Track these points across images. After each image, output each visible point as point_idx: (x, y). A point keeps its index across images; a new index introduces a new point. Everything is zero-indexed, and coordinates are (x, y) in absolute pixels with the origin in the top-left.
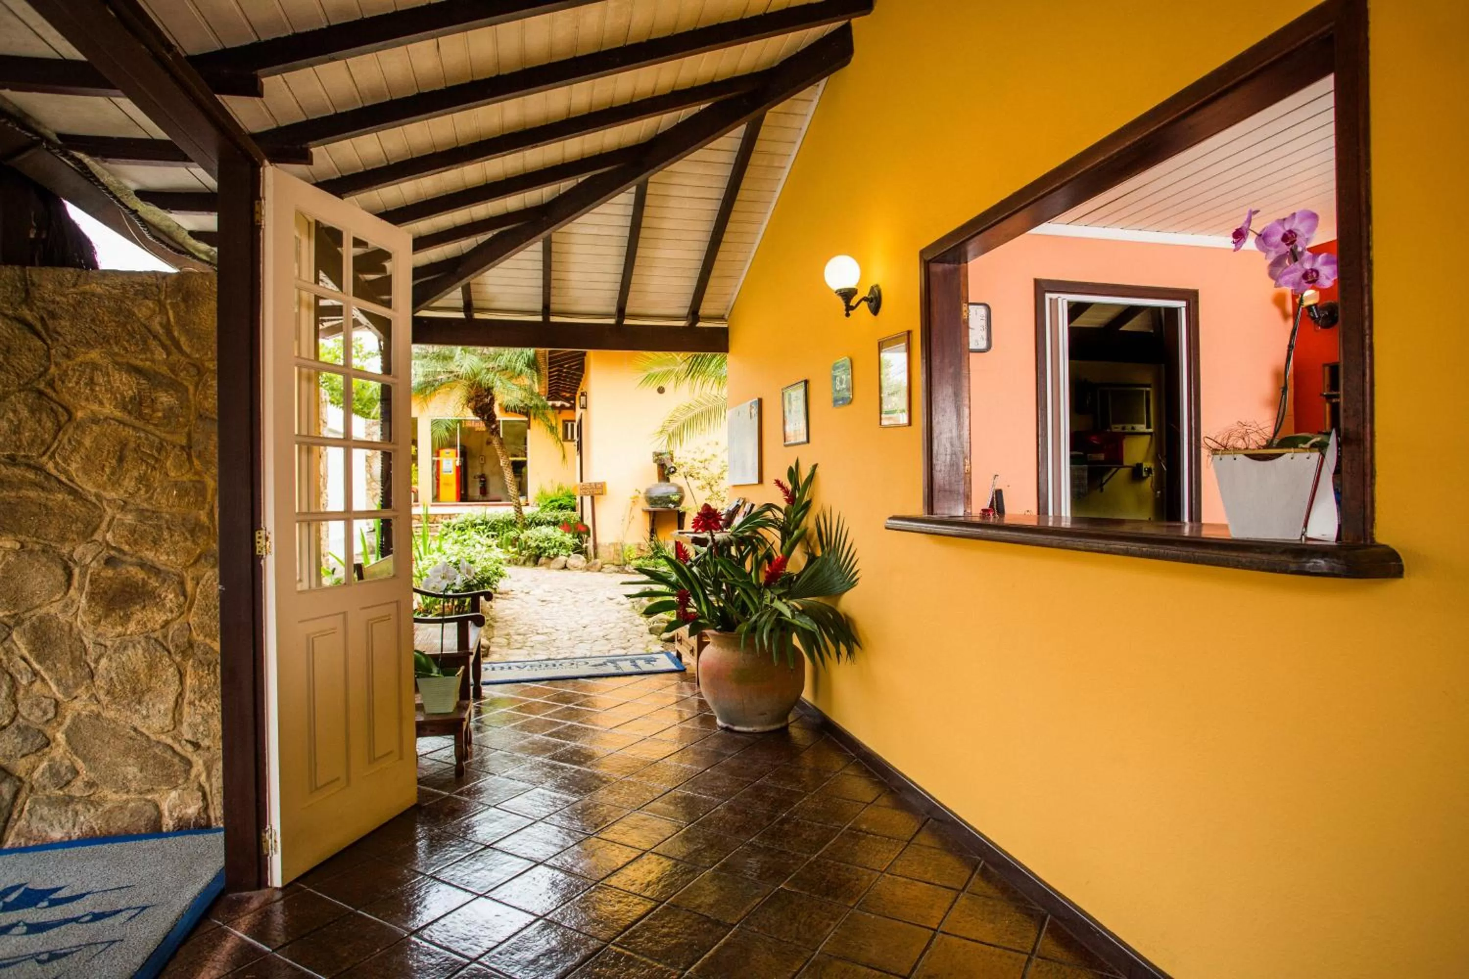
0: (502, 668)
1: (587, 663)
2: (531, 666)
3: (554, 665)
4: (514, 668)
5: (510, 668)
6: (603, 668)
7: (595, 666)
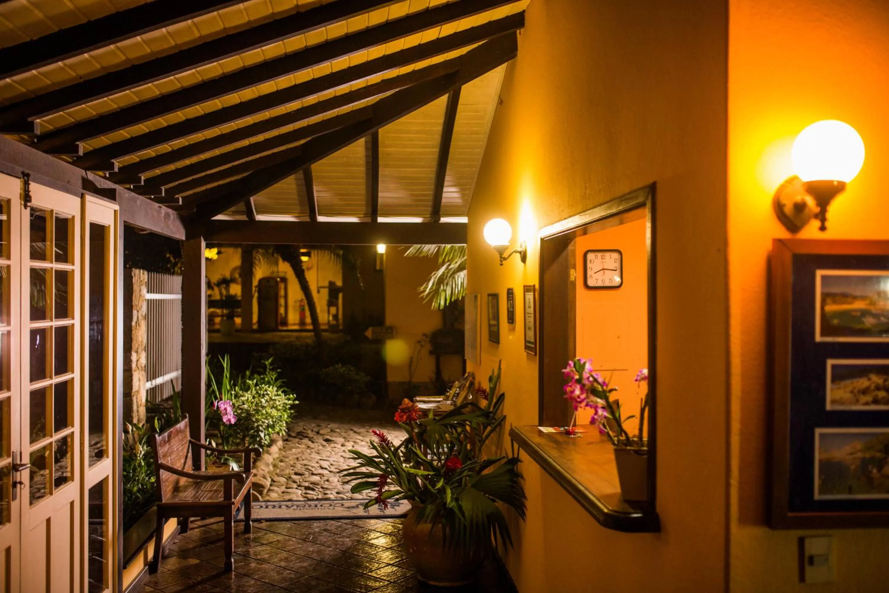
0: (274, 507)
1: (343, 505)
2: (297, 506)
3: (316, 506)
4: (283, 507)
5: (280, 507)
6: (354, 510)
7: (348, 508)
